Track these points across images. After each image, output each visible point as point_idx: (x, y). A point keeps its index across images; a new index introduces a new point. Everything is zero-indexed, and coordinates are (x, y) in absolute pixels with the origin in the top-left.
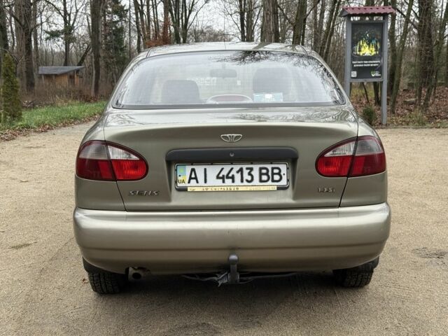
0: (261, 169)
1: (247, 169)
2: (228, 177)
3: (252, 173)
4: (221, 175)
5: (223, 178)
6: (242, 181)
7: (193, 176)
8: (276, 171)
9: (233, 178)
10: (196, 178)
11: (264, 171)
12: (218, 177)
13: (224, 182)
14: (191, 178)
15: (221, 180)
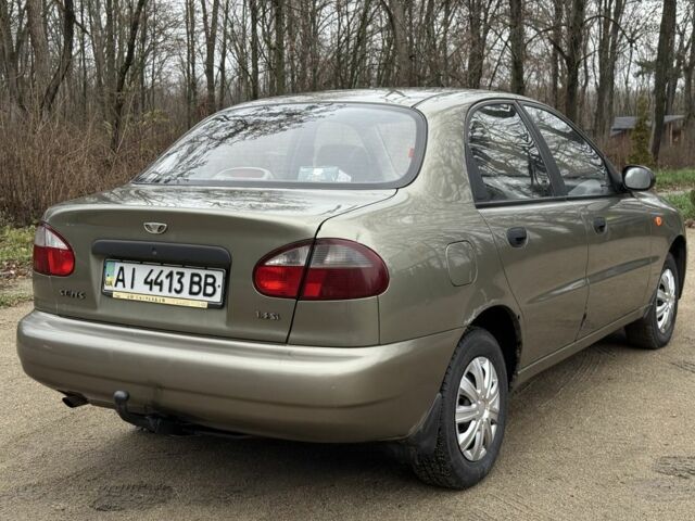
0: (193, 275)
1: (178, 273)
2: (156, 284)
3: (183, 280)
4: (149, 280)
5: (150, 284)
6: (170, 291)
7: (121, 277)
8: (210, 280)
9: (161, 284)
10: (123, 281)
11: (196, 279)
12: (146, 282)
13: (151, 289)
14: (118, 280)
15: (148, 286)
